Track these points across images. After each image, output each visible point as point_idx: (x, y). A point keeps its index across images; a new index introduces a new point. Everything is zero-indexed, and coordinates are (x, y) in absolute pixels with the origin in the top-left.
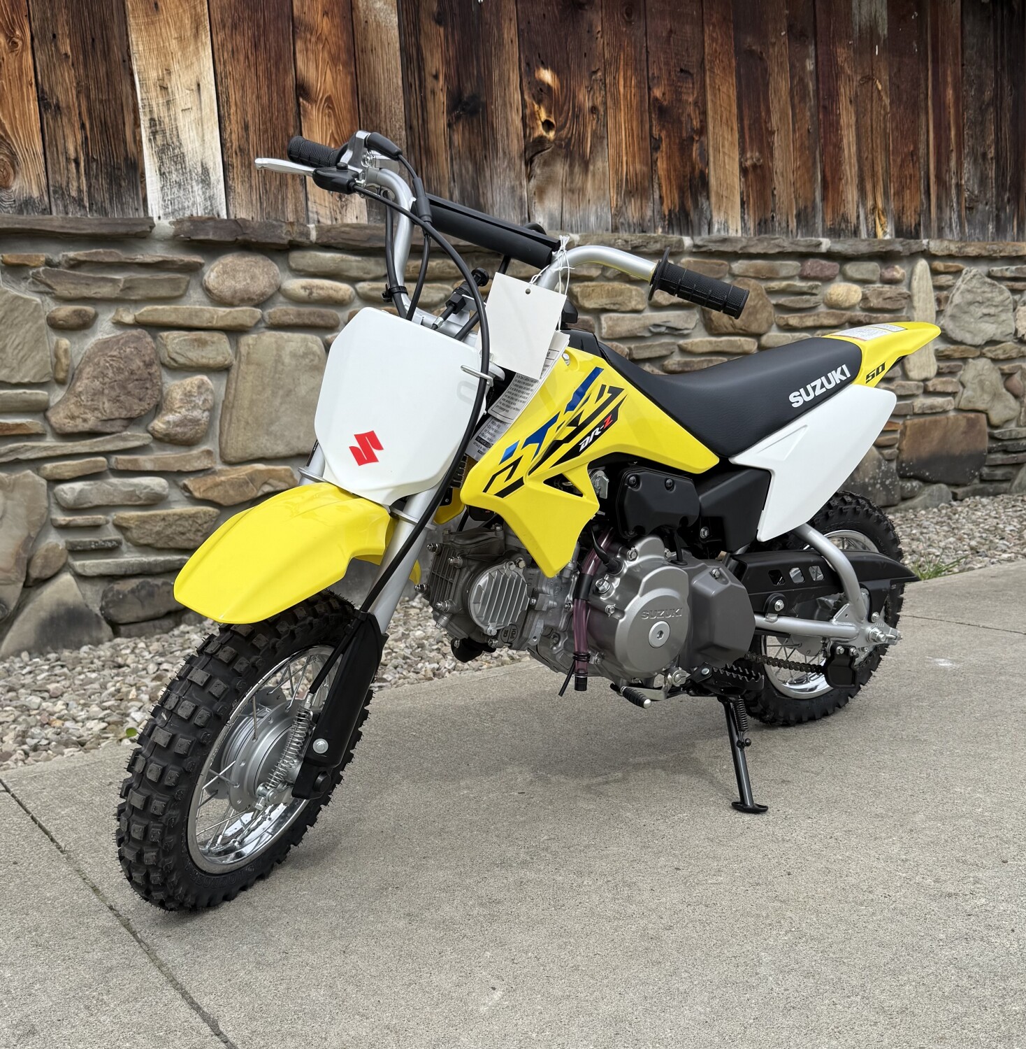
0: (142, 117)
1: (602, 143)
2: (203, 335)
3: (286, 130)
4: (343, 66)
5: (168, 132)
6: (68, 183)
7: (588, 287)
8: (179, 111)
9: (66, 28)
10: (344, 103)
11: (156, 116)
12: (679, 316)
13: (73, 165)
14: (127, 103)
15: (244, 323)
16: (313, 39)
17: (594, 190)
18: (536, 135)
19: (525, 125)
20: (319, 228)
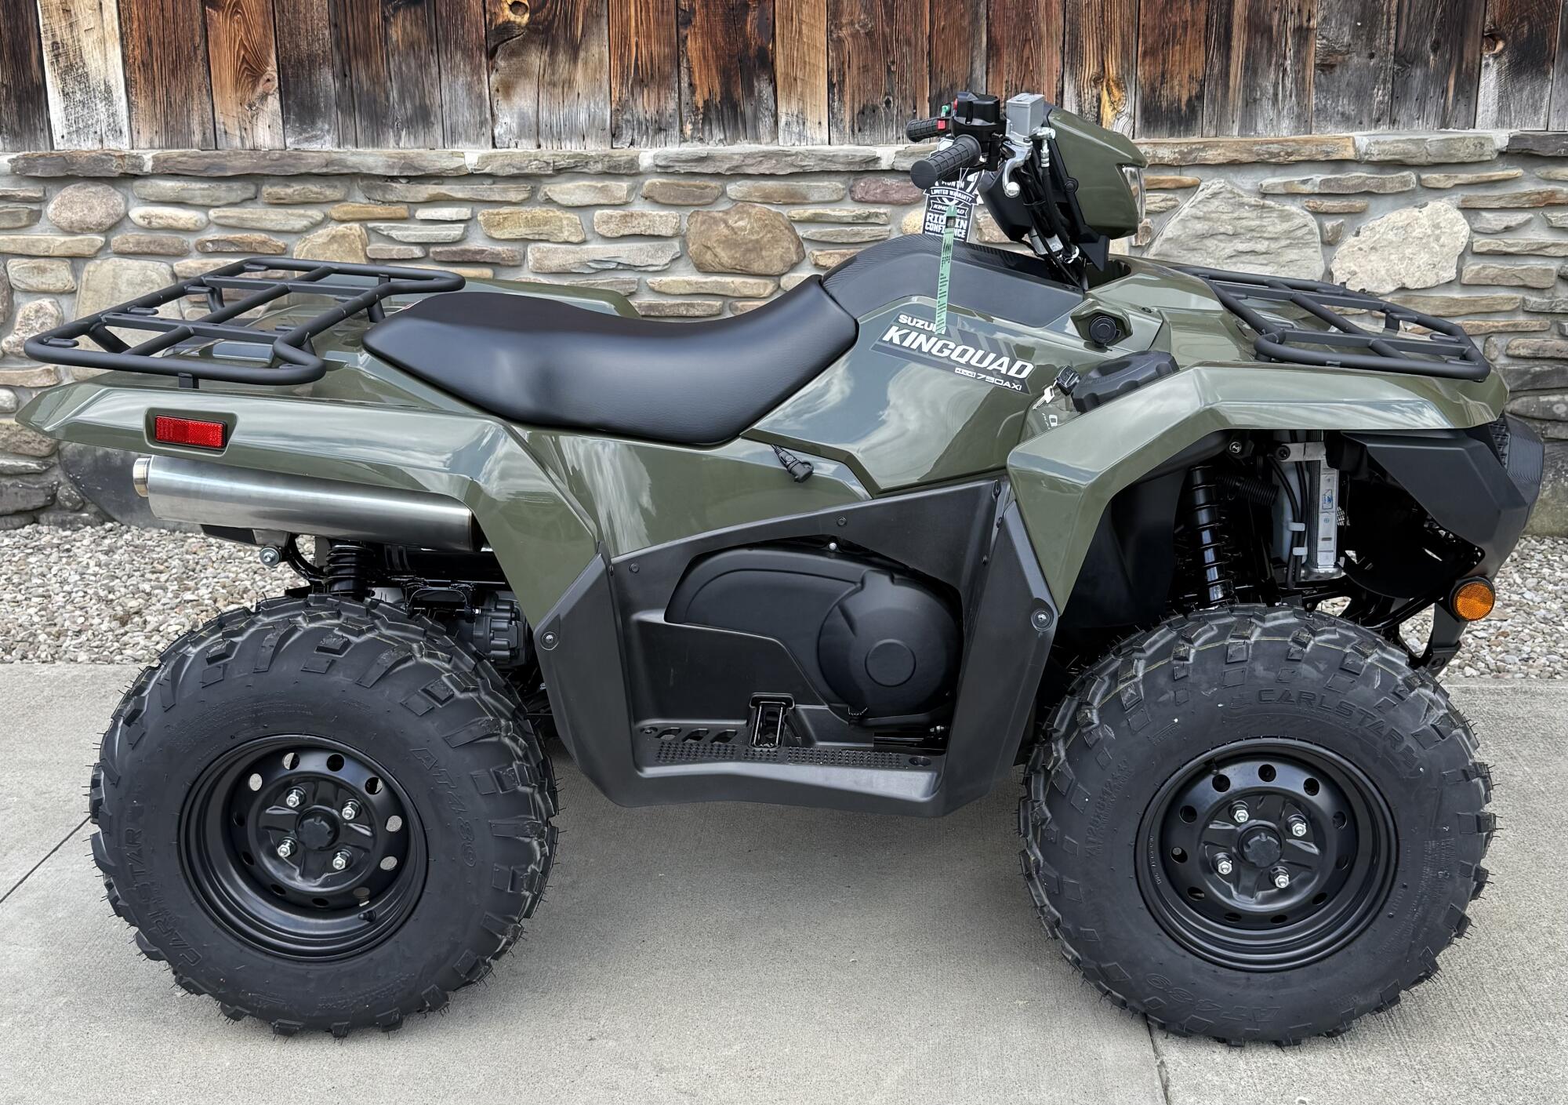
0: (44, 42)
1: (598, 23)
2: (42, 262)
3: (192, 39)
5: (71, 53)
7: (498, 214)
8: (82, 31)
11: (58, 39)
12: (641, 249)
14: (32, 29)
15: (84, 251)
17: (586, 80)
18: (500, 20)
19: (485, 11)
20: (155, 158)
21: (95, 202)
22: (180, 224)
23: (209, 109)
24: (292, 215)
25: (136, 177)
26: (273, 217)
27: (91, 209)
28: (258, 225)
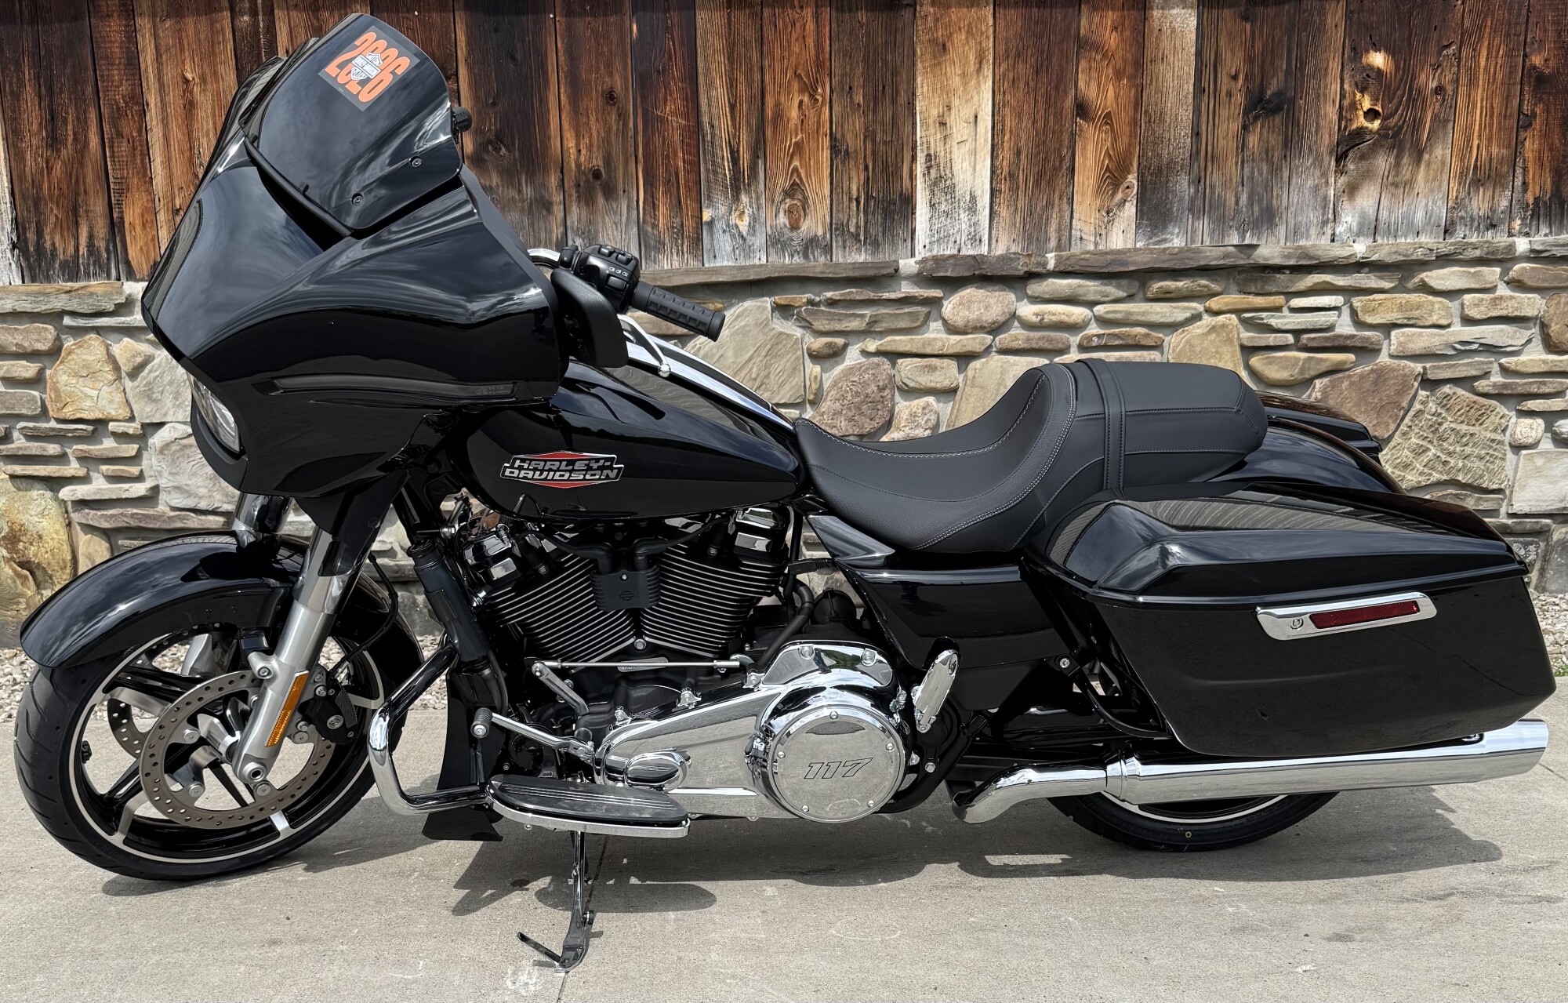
0: (919, 154)
1: (1445, 127)
2: (934, 361)
3: (1059, 150)
4: (1128, 79)
5: (942, 165)
6: (848, 221)
7: (1375, 299)
8: (954, 144)
9: (861, 80)
10: (1123, 119)
11: (932, 152)
12: (1502, 330)
13: (855, 203)
14: (908, 142)
15: (973, 350)
16: (1098, 57)
17: (1427, 181)
18: (1354, 126)
19: (1340, 119)
20: (1058, 257)
23: (1067, 214)
24: (1175, 308)
25: (1034, 276)
26: (1159, 310)
27: (987, 308)
28: (1143, 318)
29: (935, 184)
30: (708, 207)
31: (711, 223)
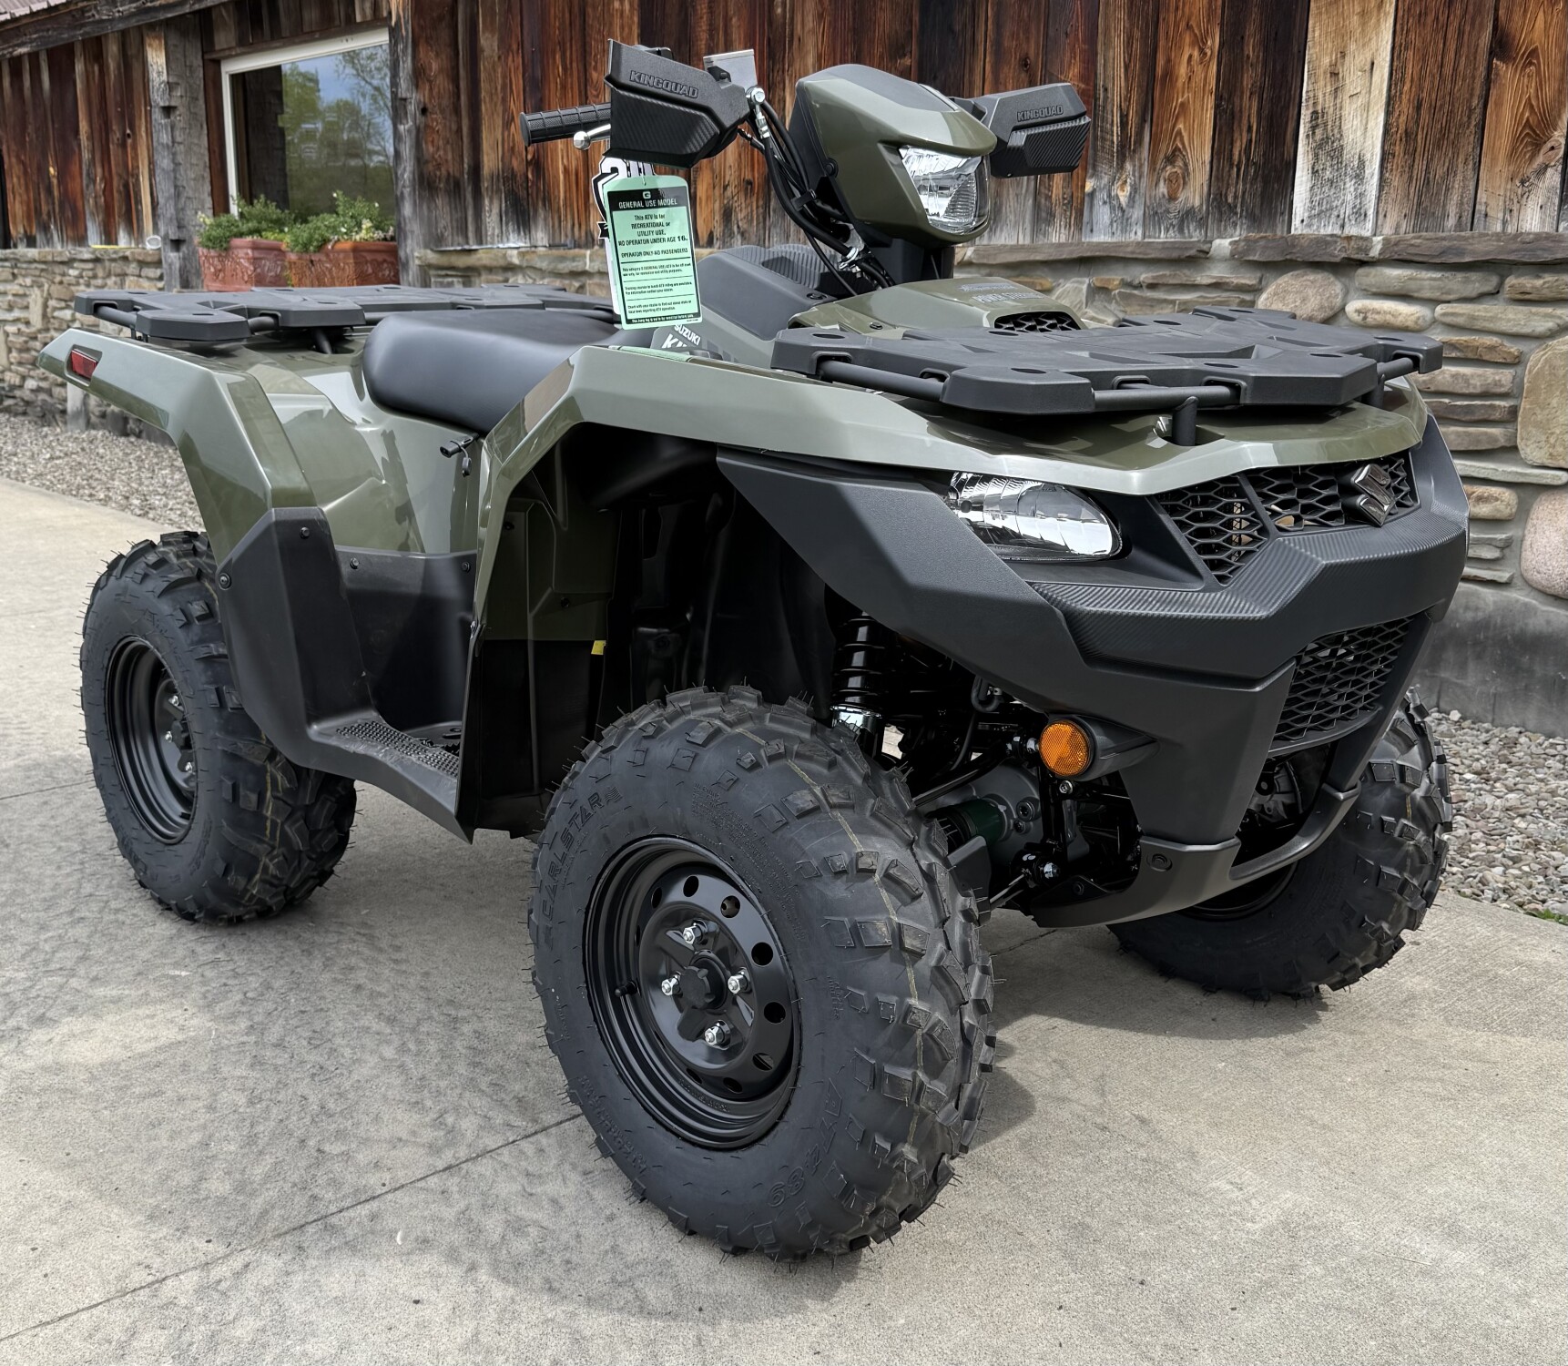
0: (1303, 112)
3: (1469, 101)
6: (1227, 190)
8: (1346, 97)
9: (1253, 28)
10: (1553, 55)
11: (1319, 108)
13: (1235, 169)
14: (1295, 97)
20: (1386, 241)
21: (1310, 292)
22: (1398, 321)
23: (1472, 187)
24: (1534, 314)
25: (1362, 263)
26: (1511, 316)
27: (1304, 300)
28: (1491, 326)
29: (1320, 146)
30: (1092, 177)
31: (1092, 194)
